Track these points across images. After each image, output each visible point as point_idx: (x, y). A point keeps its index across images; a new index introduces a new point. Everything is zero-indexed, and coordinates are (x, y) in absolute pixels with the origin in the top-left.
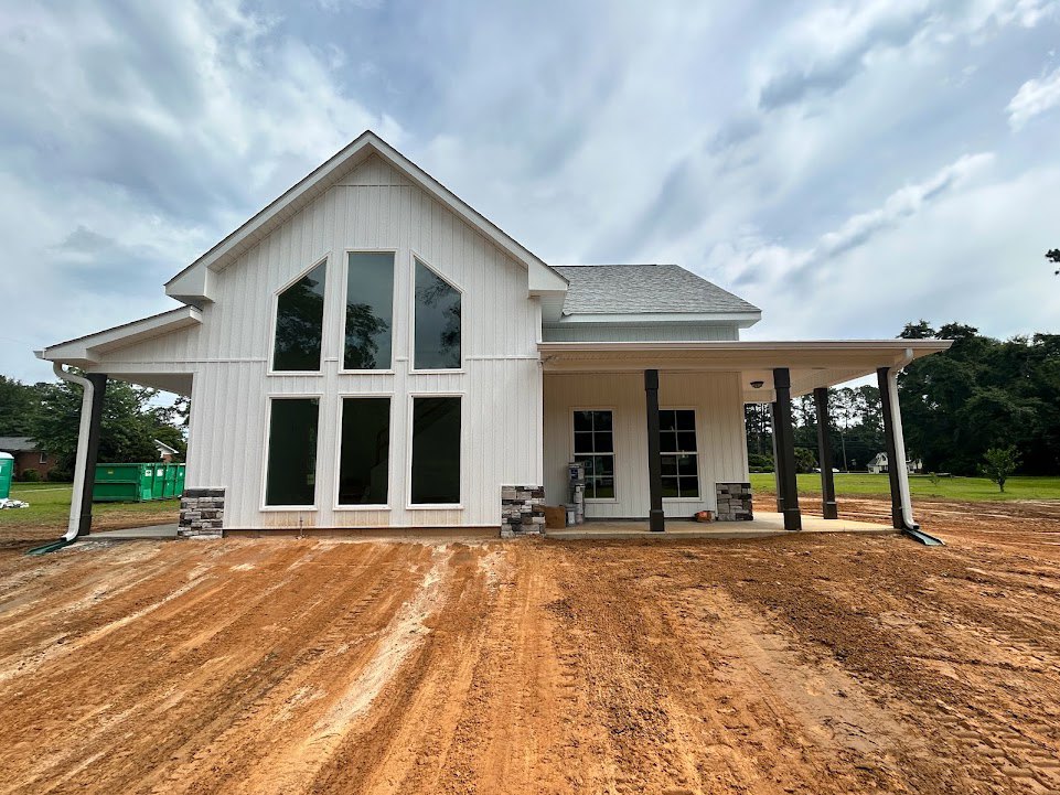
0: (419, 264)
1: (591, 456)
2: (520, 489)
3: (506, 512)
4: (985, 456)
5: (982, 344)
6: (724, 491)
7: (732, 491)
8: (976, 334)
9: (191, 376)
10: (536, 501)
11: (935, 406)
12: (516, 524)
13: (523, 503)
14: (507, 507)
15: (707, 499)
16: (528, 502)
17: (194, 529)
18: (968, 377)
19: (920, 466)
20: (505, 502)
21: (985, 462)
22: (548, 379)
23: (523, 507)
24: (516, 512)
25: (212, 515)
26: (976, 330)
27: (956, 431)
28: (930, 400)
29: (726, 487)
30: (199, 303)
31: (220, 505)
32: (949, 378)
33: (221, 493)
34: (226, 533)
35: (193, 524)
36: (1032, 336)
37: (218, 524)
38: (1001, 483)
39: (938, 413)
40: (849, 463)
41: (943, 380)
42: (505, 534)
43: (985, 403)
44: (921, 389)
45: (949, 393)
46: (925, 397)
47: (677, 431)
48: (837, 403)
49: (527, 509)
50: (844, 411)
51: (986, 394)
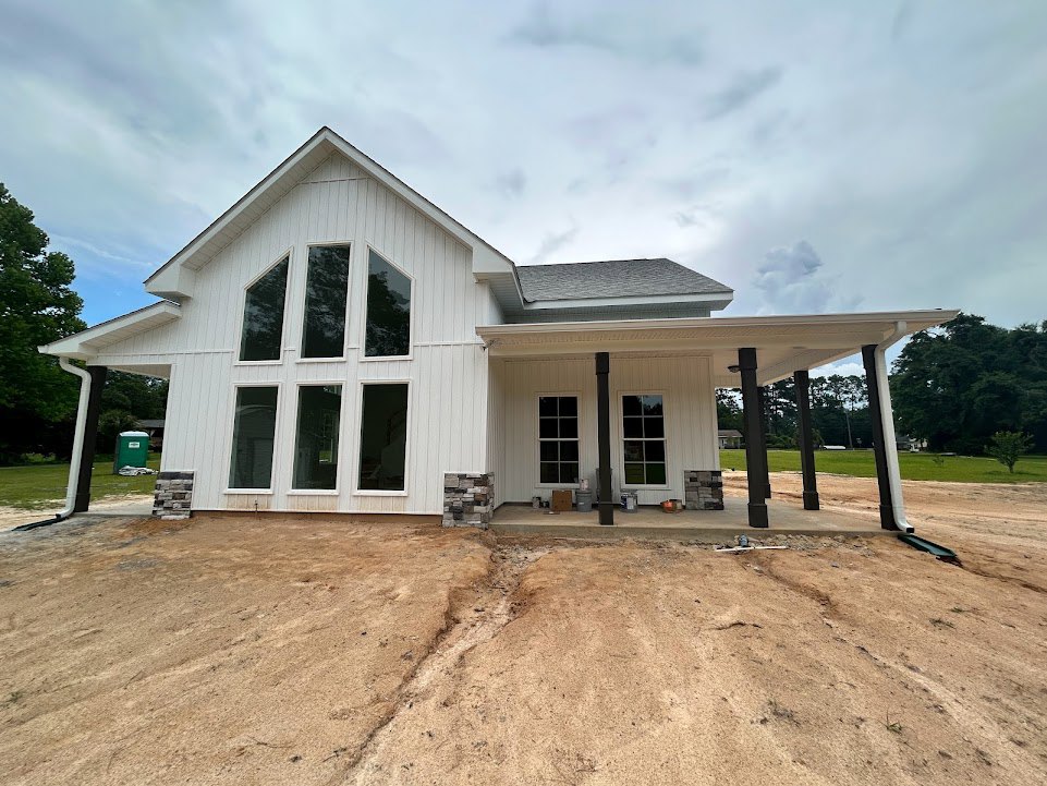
0: (372, 254)
1: (557, 442)
2: (462, 477)
3: (448, 500)
4: (993, 438)
5: (989, 331)
6: (693, 480)
7: (701, 479)
8: (983, 323)
9: (169, 366)
10: (478, 490)
11: (940, 390)
12: (457, 513)
13: (465, 492)
14: (448, 495)
15: (675, 487)
16: (470, 490)
17: (166, 508)
18: (975, 363)
19: (925, 444)
20: (448, 490)
21: (993, 443)
22: (493, 363)
23: (465, 495)
24: (458, 501)
25: (182, 496)
26: (983, 319)
27: (962, 414)
28: (935, 385)
29: (695, 475)
30: (179, 299)
31: (189, 487)
32: (954, 364)
33: (191, 476)
34: (193, 514)
35: (165, 505)
36: (1040, 323)
37: (186, 505)
38: (1011, 465)
39: (944, 397)
40: (854, 441)
41: (948, 366)
42: (446, 523)
43: (991, 387)
44: (925, 375)
45: (954, 378)
46: (929, 382)
47: (643, 417)
48: (844, 389)
49: (469, 497)
50: (850, 396)
51: (992, 378)
